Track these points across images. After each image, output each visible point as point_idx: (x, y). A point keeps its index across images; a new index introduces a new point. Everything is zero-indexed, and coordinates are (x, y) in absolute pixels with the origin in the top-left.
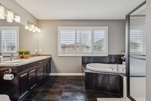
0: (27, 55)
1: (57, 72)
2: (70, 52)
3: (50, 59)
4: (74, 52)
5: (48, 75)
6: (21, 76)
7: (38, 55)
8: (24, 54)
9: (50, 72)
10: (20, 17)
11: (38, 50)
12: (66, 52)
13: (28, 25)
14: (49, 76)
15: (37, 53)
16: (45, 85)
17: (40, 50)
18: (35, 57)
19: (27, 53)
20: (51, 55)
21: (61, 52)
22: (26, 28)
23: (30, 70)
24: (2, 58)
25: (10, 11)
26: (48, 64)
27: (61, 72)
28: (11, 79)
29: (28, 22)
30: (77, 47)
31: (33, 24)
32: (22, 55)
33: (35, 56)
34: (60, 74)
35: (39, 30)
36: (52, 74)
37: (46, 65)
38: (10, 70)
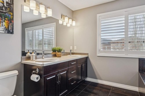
0: (59, 53)
1: (96, 78)
2: (118, 50)
3: (87, 59)
4: (124, 50)
5: (83, 79)
6: (48, 79)
7: (73, 54)
8: (57, 52)
9: (86, 76)
10: (51, 10)
11: (73, 48)
12: (112, 50)
13: (62, 18)
14: (84, 82)
15: (71, 50)
16: (78, 93)
17: (75, 48)
18: (69, 56)
19: (60, 51)
20: (88, 54)
21: (102, 50)
22: (61, 22)
23: (58, 73)
24: (34, 56)
25: (42, 4)
26: (83, 65)
27: (101, 79)
28: (36, 81)
29: (62, 15)
30: (130, 42)
31: (66, 16)
32: (55, 53)
33: (69, 54)
34: (100, 82)
35: (74, 23)
36: (88, 79)
37: (81, 66)
38: (38, 70)
